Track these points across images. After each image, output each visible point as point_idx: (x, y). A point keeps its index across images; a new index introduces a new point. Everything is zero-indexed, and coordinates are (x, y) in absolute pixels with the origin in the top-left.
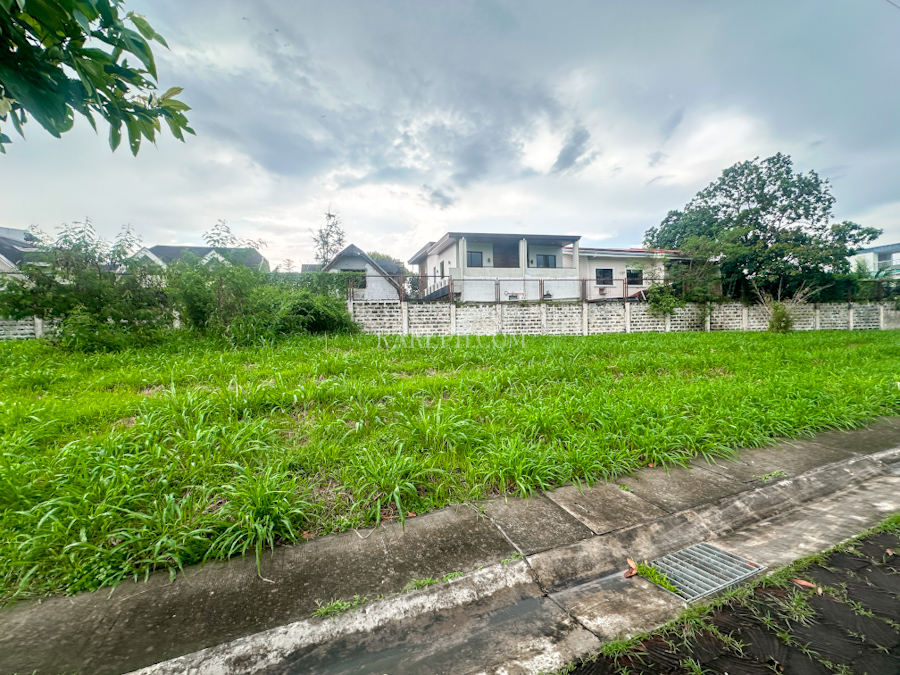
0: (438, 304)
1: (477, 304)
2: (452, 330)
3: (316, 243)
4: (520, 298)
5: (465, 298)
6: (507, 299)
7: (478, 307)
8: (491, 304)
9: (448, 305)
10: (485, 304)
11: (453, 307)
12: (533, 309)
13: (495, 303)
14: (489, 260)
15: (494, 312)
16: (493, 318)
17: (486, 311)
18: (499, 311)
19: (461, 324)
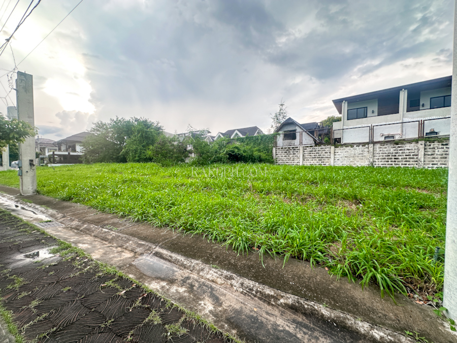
0: (323, 147)
1: (352, 145)
2: (331, 162)
3: (273, 120)
4: (397, 138)
5: (344, 141)
6: (382, 139)
7: (352, 147)
8: (364, 144)
9: (329, 146)
10: (358, 144)
11: (333, 148)
12: (408, 146)
13: (368, 143)
14: (373, 112)
15: (366, 150)
16: (366, 154)
17: (359, 150)
18: (371, 149)
19: (338, 158)
